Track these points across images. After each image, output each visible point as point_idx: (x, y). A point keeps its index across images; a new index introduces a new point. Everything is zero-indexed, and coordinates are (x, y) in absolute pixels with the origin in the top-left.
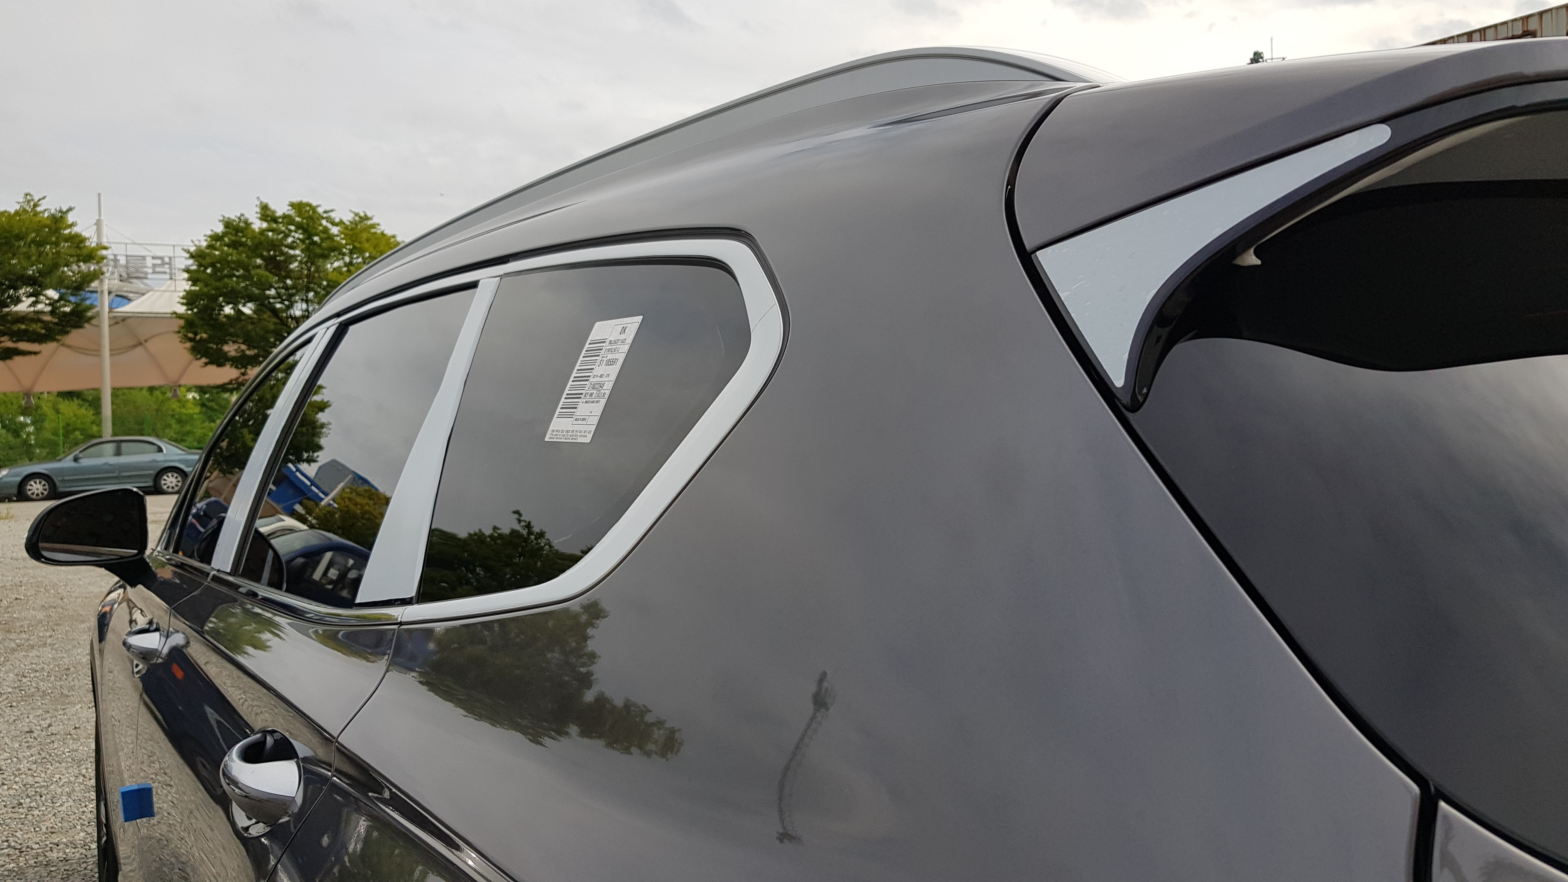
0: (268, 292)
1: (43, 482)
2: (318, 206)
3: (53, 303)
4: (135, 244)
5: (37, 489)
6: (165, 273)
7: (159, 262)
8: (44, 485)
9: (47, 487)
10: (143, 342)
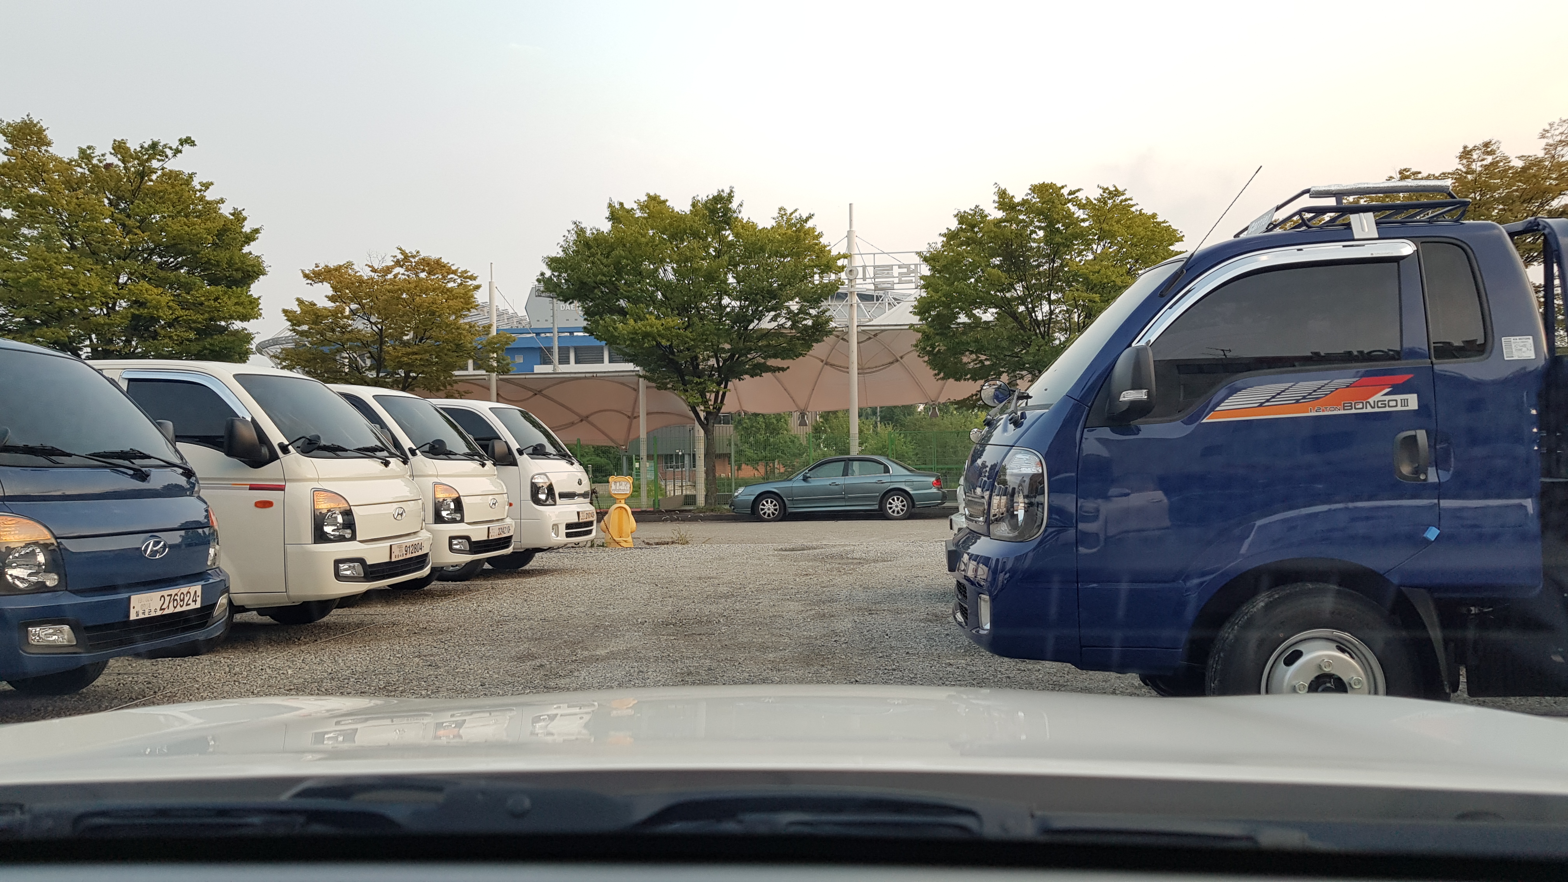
1: (775, 502)
2: (1063, 187)
4: (884, 253)
5: (769, 509)
6: (911, 282)
7: (905, 270)
8: (775, 505)
9: (778, 507)
10: (899, 359)
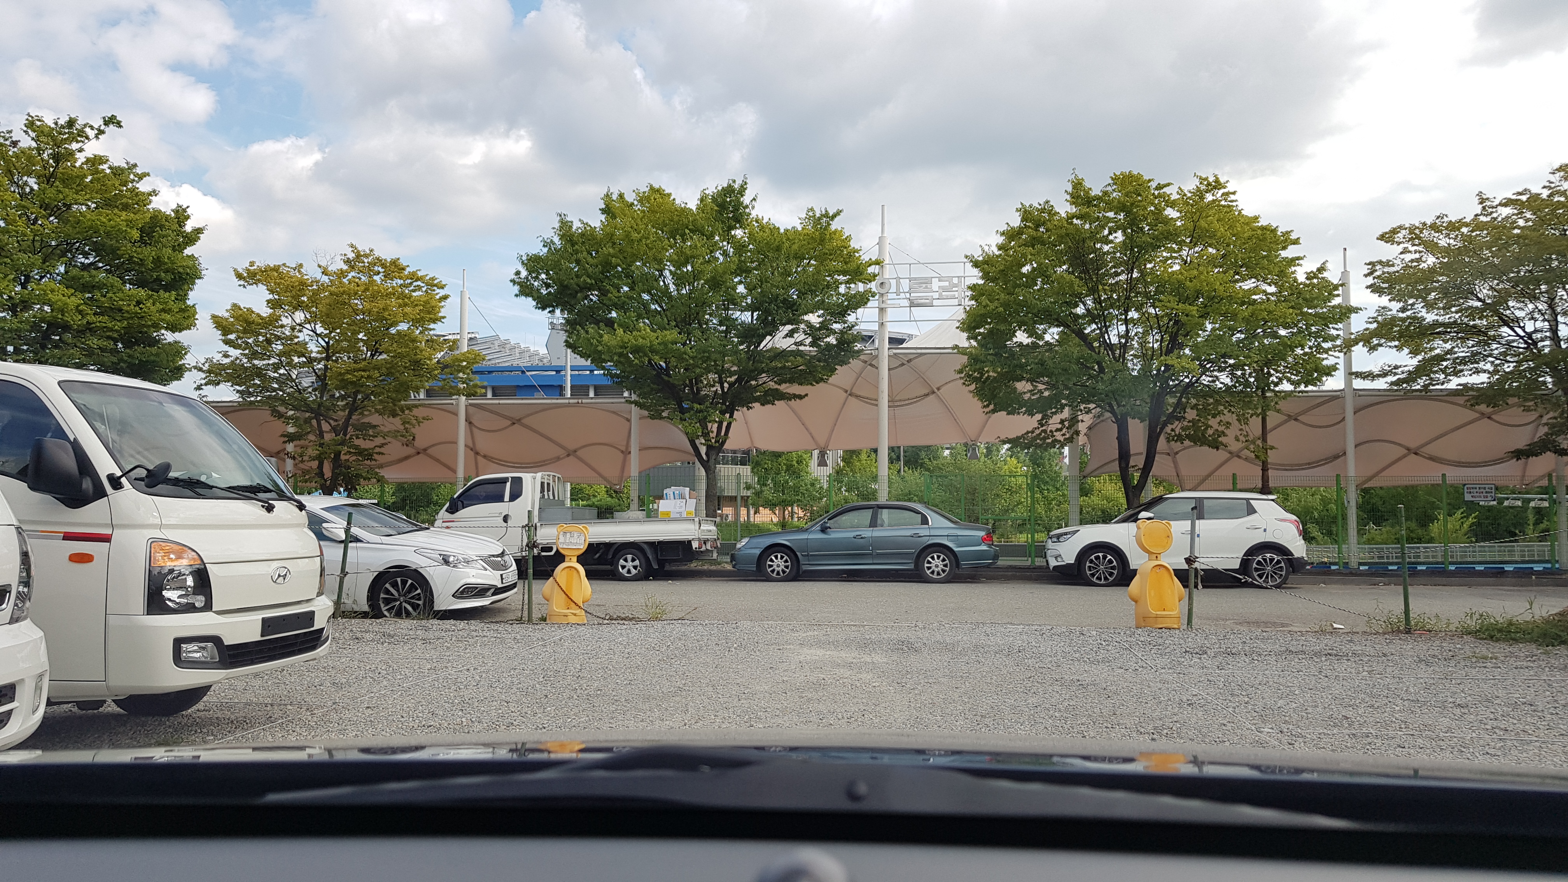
1: (786, 557)
2: (1149, 179)
3: (813, 332)
5: (778, 566)
6: (953, 298)
7: (946, 284)
8: (786, 561)
9: (789, 563)
10: (936, 390)
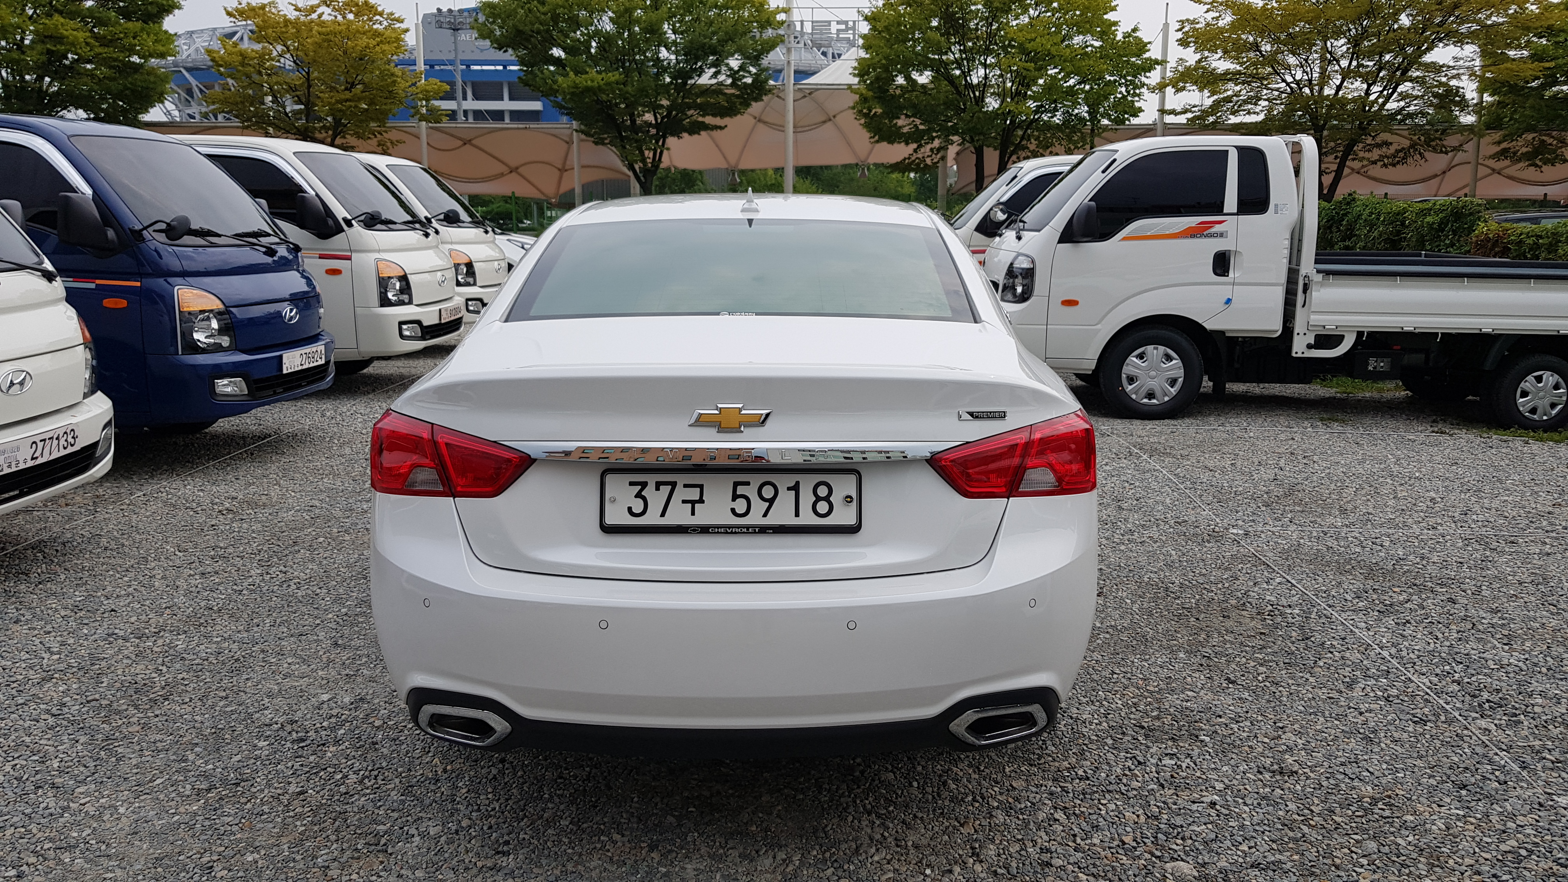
0: (944, 57)
3: (733, 74)
7: (843, 27)
10: (832, 117)
